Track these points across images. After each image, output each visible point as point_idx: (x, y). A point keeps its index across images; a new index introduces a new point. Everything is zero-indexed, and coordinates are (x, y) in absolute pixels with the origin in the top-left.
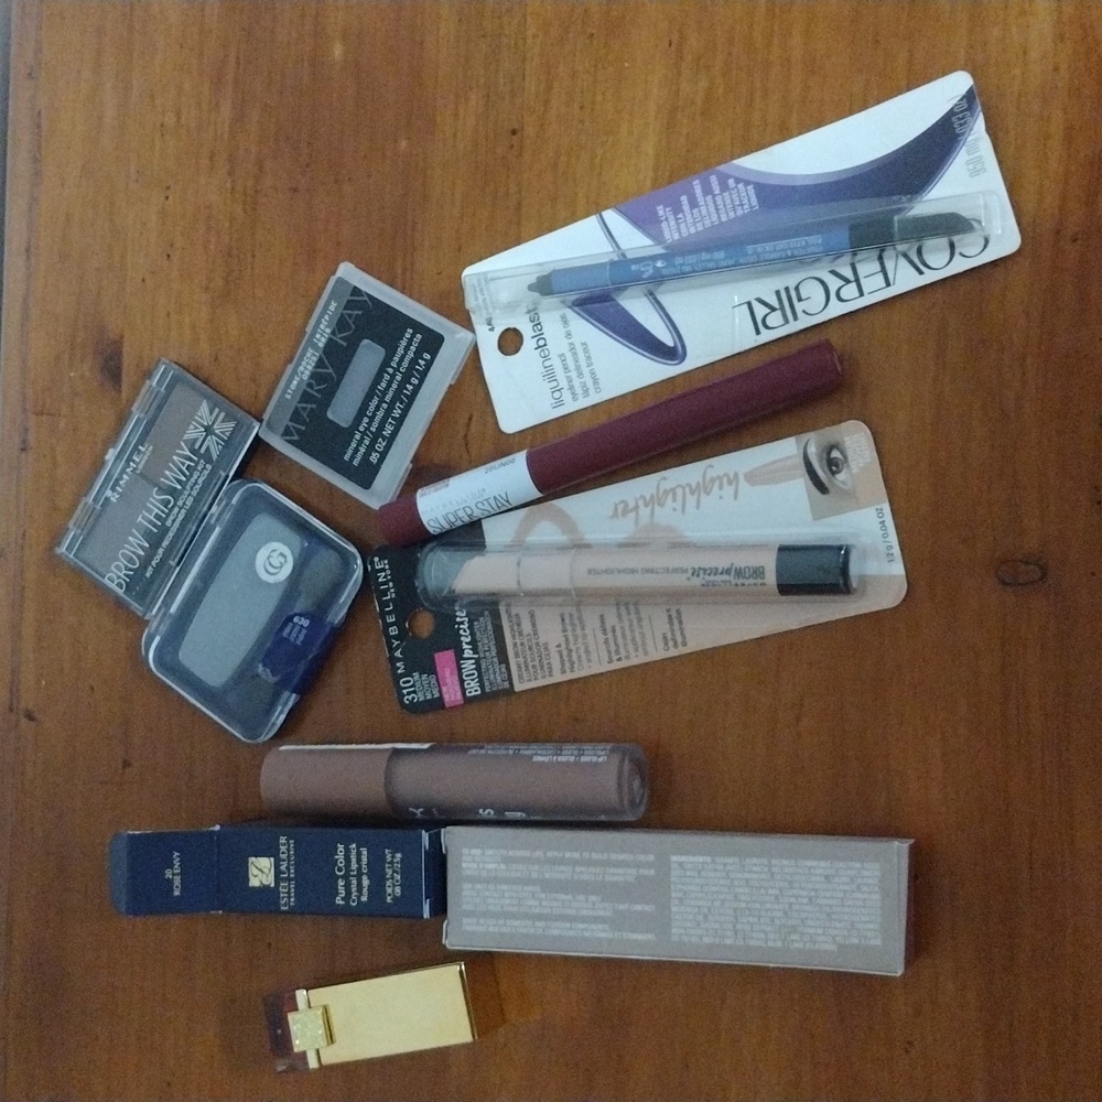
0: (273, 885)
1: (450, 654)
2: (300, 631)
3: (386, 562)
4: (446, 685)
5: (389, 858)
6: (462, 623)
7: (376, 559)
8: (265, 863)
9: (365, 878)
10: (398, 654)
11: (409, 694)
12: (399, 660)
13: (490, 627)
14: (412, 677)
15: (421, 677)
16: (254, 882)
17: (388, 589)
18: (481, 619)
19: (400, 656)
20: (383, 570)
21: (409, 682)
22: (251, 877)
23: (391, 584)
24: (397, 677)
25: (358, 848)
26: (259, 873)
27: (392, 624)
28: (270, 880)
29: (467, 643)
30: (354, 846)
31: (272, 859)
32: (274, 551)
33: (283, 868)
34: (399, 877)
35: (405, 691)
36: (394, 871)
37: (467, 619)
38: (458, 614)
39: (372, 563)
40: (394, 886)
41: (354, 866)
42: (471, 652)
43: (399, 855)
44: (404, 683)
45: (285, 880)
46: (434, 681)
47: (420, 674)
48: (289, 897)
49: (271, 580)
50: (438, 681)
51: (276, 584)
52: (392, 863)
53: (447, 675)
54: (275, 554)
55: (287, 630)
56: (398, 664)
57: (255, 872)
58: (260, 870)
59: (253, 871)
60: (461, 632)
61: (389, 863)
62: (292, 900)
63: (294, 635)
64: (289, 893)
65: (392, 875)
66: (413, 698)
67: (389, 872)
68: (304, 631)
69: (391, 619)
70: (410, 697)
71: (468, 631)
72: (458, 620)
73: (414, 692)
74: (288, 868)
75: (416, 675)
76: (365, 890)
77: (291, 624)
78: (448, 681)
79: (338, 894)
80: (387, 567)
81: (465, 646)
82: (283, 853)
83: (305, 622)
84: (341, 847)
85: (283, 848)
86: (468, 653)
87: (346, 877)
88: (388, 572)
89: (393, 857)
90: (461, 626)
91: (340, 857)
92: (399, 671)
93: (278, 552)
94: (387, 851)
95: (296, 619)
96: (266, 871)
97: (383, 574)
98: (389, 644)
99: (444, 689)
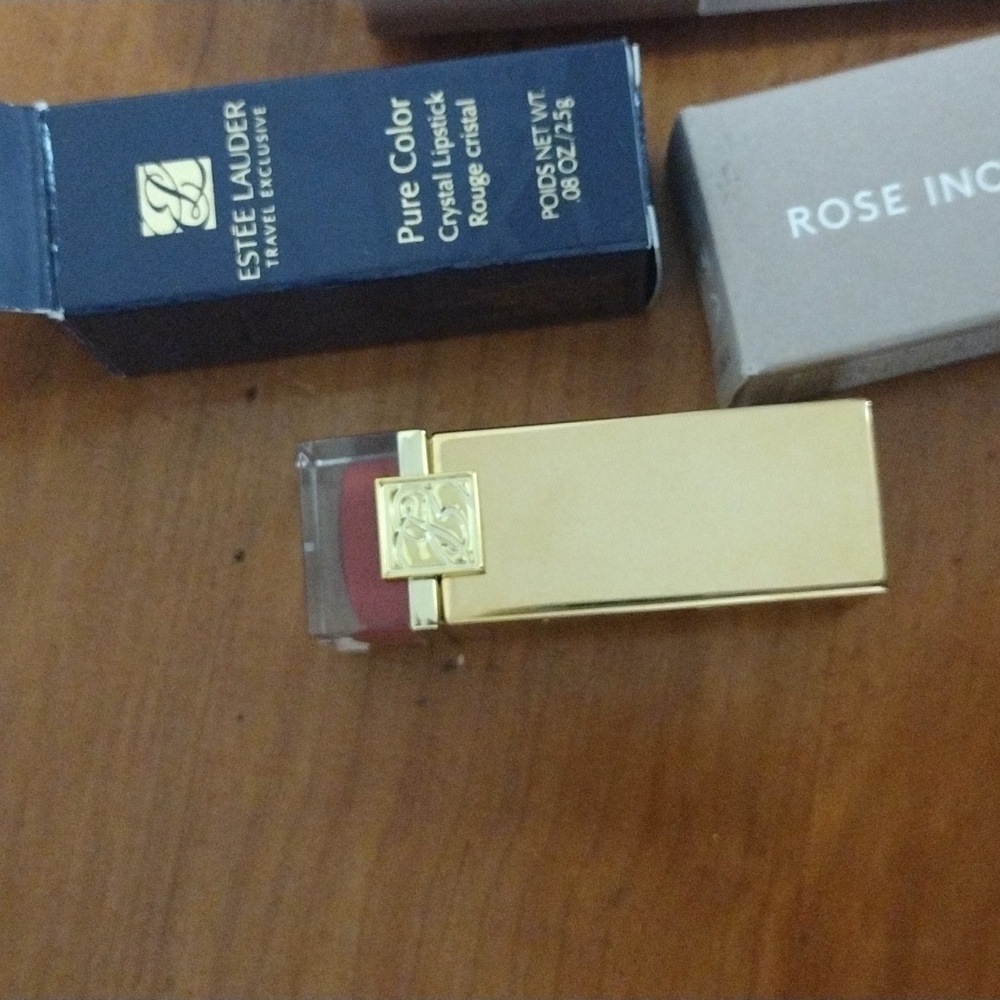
0: (211, 225)
5: (539, 112)
8: (188, 173)
9: (475, 170)
16: (155, 223)
22: (145, 211)
25: (449, 101)
26: (172, 200)
28: (203, 214)
30: (438, 98)
31: (206, 163)
33: (239, 178)
34: (572, 153)
36: (556, 143)
40: (559, 176)
41: (443, 145)
43: (566, 104)
45: (244, 206)
48: (261, 248)
52: (549, 123)
57: (159, 198)
58: (175, 193)
59: (148, 195)
61: (539, 125)
62: (271, 253)
64: (260, 238)
65: (553, 152)
67: (543, 145)
74: (253, 178)
76: (479, 200)
79: (400, 220)
82: (238, 141)
84: (401, 106)
85: (236, 131)
87: (424, 176)
89: (551, 108)
91: (401, 131)
94: (531, 97)
96: (192, 193)
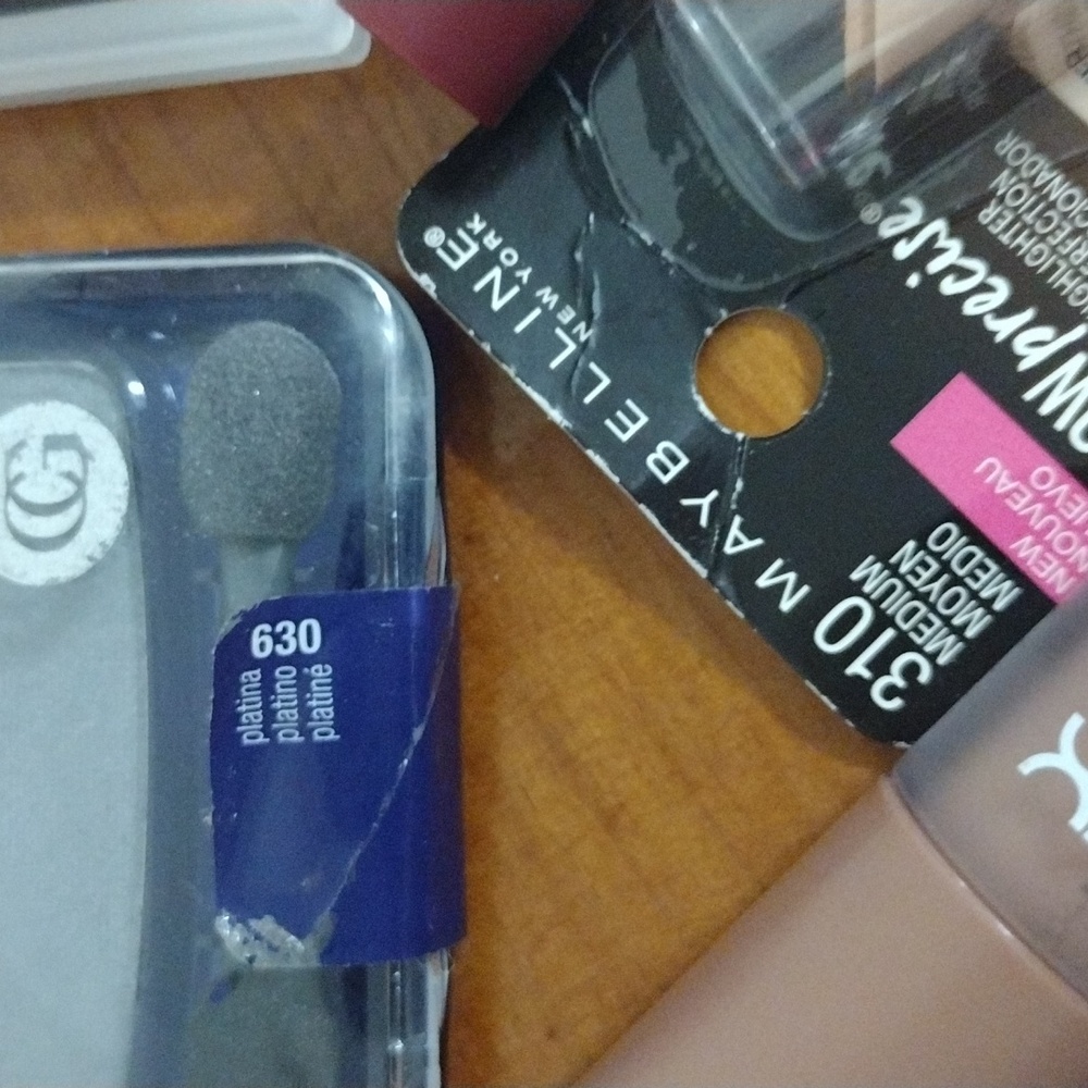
1: (961, 399)
2: (303, 684)
3: (477, 225)
4: (1021, 527)
6: (929, 250)
7: (434, 237)
10: (738, 541)
11: (880, 666)
12: (757, 561)
13: (1059, 188)
14: (856, 589)
15: (894, 571)
17: (549, 318)
18: (1003, 182)
19: (747, 544)
20: (486, 260)
21: (854, 615)
23: (548, 296)
24: (792, 635)
27: (644, 442)
29: (1002, 312)
32: (14, 452)
35: (858, 668)
37: (939, 226)
38: (886, 231)
39: (426, 259)
42: (1045, 332)
44: (834, 635)
46: (956, 546)
47: (883, 558)
49: (66, 564)
50: (974, 534)
51: (96, 570)
53: (1004, 483)
54: (27, 463)
55: (249, 711)
56: (763, 582)
60: (949, 287)
63: (287, 713)
66: (911, 671)
68: (320, 673)
69: (630, 425)
70: (896, 678)
71: (978, 266)
72: (902, 251)
73: (902, 644)
75: (868, 571)
77: (253, 677)
78: (1019, 505)
80: (492, 241)
81: (1002, 328)
83: (305, 636)
86: (1032, 343)
88: (510, 257)
90: (934, 266)
92: (786, 605)
93: (35, 445)
95: (260, 643)
97: (496, 273)
98: (682, 524)
99: (1024, 551)
